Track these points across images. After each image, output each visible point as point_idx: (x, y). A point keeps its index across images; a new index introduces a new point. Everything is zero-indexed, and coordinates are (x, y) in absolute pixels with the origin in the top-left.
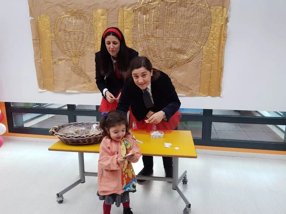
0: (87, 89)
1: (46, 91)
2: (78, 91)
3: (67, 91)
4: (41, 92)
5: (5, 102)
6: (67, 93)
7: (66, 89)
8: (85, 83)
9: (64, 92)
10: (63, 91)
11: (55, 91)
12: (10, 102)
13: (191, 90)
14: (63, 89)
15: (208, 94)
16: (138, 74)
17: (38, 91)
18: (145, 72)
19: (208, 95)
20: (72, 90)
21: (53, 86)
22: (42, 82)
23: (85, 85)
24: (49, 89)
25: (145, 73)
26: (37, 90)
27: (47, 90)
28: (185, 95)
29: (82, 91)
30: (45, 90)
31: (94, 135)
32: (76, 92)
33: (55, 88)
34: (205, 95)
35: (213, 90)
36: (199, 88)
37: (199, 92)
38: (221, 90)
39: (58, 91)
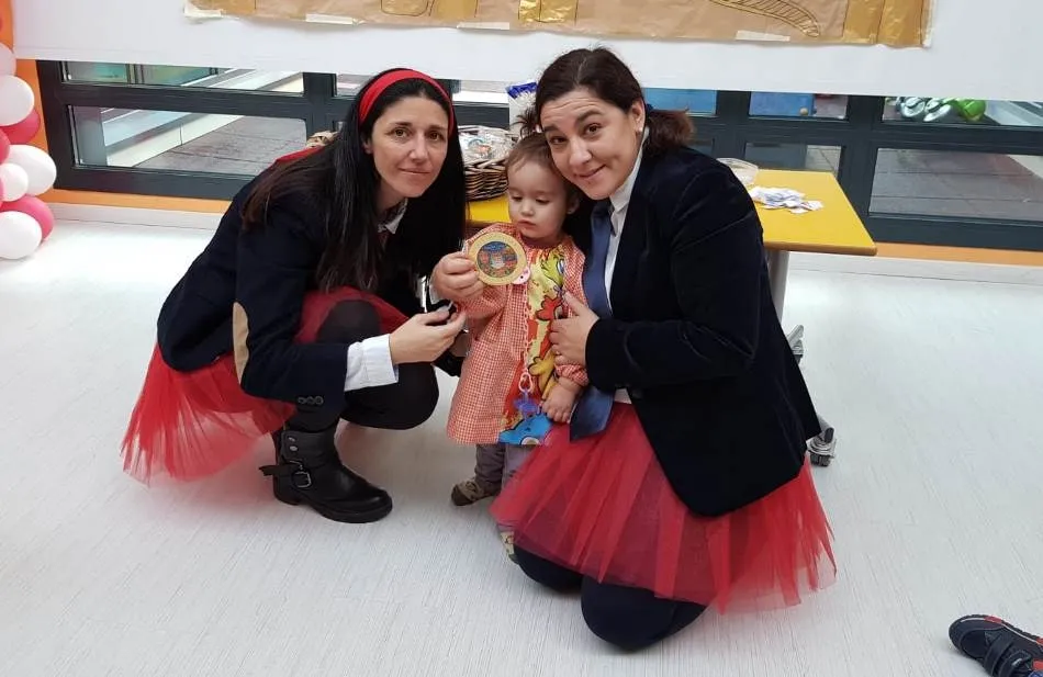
0: (390, 10)
1: (219, 15)
2: (353, 16)
3: (310, 18)
4: (199, 21)
5: (38, 61)
6: (309, 23)
7: (306, 7)
9: (295, 22)
10: (291, 16)
11: (261, 14)
12: (60, 62)
13: (812, 17)
14: (293, 9)
15: (875, 35)
16: (559, 126)
17: (187, 13)
18: (591, 113)
19: (877, 41)
20: (328, 13)
24: (232, 10)
25: (592, 119)
26: (182, 10)
27: (222, 13)
28: (788, 39)
29: (372, 18)
30: (217, 14)
31: (480, 163)
32: (348, 21)
33: (258, 6)
34: (864, 41)
35: (896, 20)
36: (845, 9)
37: (841, 28)
38: (926, 22)
39: (272, 16)
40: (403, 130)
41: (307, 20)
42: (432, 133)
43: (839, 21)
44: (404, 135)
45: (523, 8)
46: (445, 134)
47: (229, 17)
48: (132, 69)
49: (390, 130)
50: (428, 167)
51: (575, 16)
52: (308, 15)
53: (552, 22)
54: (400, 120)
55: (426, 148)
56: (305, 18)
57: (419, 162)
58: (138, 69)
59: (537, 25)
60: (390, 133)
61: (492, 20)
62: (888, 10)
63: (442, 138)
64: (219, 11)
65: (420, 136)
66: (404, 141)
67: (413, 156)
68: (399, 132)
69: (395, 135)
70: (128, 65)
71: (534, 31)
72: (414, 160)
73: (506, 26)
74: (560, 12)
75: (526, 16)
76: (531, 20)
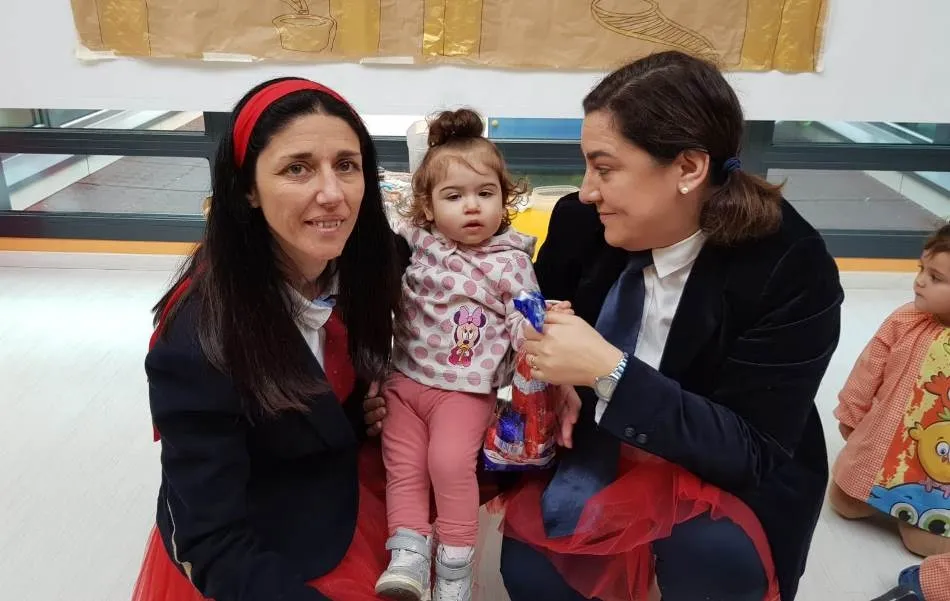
0: (292, 46)
1: (113, 57)
2: (252, 54)
3: (209, 57)
4: (91, 63)
6: (207, 62)
7: (204, 46)
8: (280, 20)
9: (193, 61)
10: (188, 56)
11: (156, 55)
13: (711, 46)
14: (190, 48)
15: (770, 62)
17: (78, 55)
19: (772, 67)
20: (227, 51)
21: (146, 34)
22: (93, 20)
23: (282, 29)
24: (126, 51)
26: (74, 52)
27: (116, 54)
29: (272, 54)
30: (110, 55)
32: (247, 59)
33: (153, 46)
34: (759, 68)
35: (791, 47)
36: (742, 38)
37: (738, 55)
38: (819, 48)
39: (169, 56)
40: (302, 164)
41: (205, 59)
42: (341, 163)
43: (737, 49)
44: (303, 171)
45: (428, 42)
46: (359, 160)
47: (123, 57)
48: (36, 112)
49: (280, 169)
50: (344, 211)
51: (478, 48)
52: (205, 54)
53: (454, 55)
54: (295, 151)
55: (338, 185)
56: (202, 57)
57: (330, 207)
58: (42, 114)
59: (441, 59)
60: (283, 172)
61: (395, 54)
62: (782, 37)
63: (355, 166)
64: (113, 51)
65: (327, 169)
66: (304, 180)
67: (321, 199)
68: (295, 168)
69: (290, 174)
70: (32, 111)
71: (439, 65)
72: (322, 206)
73: (409, 60)
74: (464, 45)
75: (429, 50)
76: (434, 54)
